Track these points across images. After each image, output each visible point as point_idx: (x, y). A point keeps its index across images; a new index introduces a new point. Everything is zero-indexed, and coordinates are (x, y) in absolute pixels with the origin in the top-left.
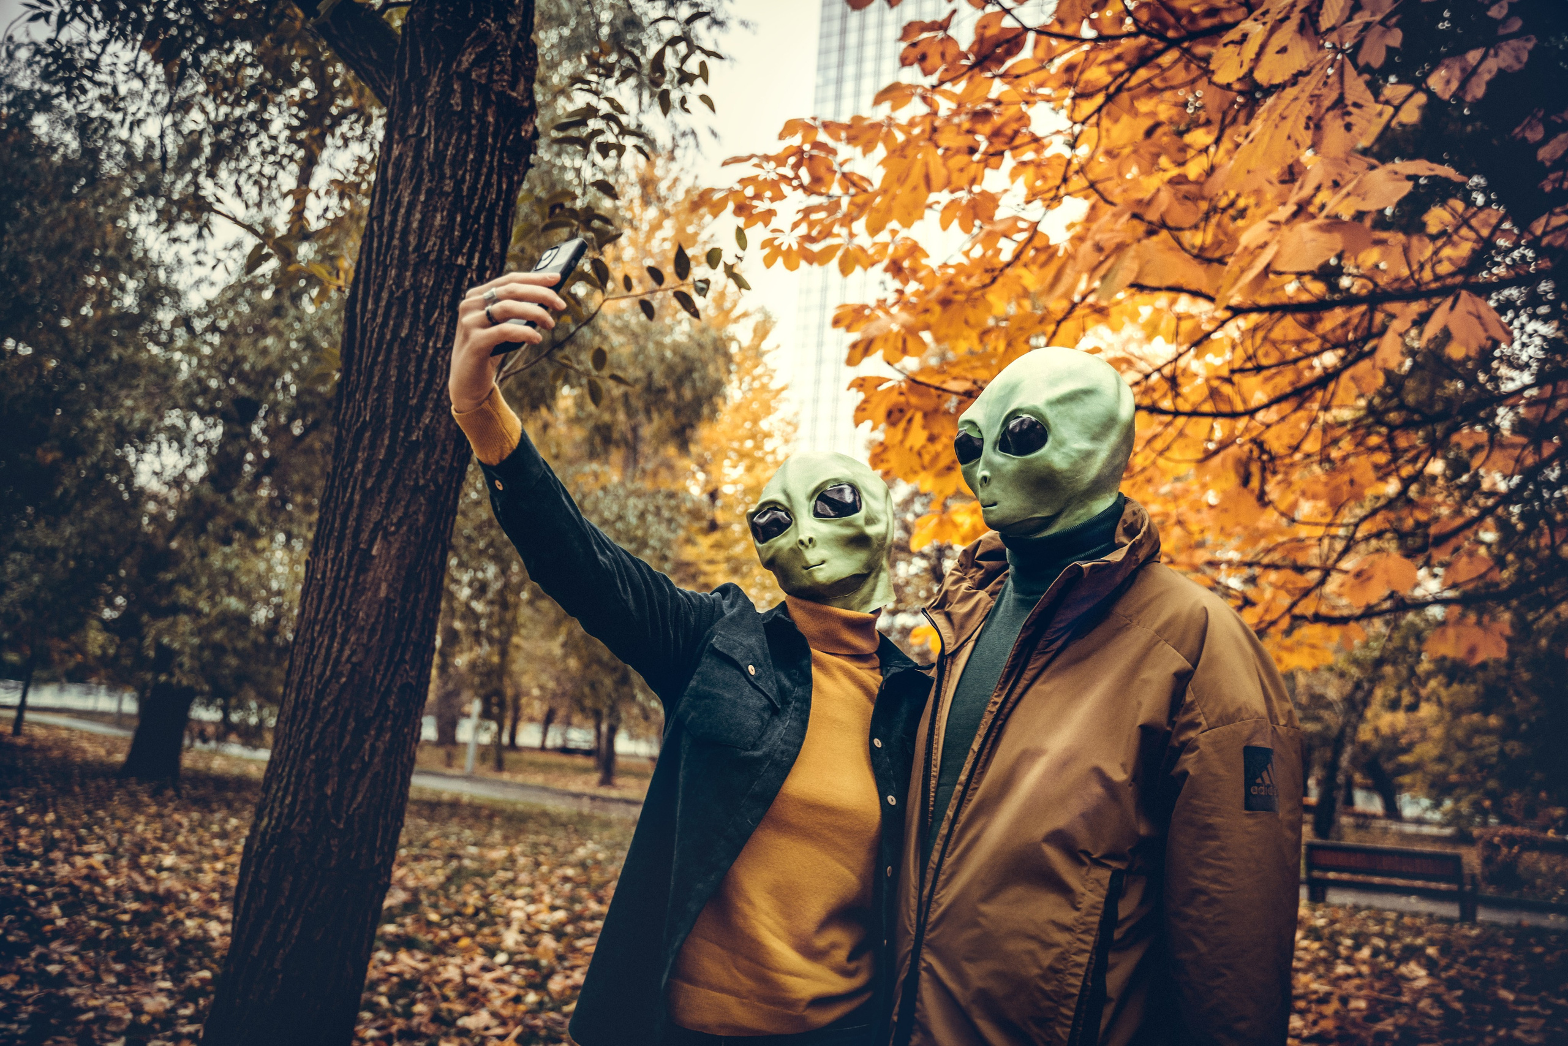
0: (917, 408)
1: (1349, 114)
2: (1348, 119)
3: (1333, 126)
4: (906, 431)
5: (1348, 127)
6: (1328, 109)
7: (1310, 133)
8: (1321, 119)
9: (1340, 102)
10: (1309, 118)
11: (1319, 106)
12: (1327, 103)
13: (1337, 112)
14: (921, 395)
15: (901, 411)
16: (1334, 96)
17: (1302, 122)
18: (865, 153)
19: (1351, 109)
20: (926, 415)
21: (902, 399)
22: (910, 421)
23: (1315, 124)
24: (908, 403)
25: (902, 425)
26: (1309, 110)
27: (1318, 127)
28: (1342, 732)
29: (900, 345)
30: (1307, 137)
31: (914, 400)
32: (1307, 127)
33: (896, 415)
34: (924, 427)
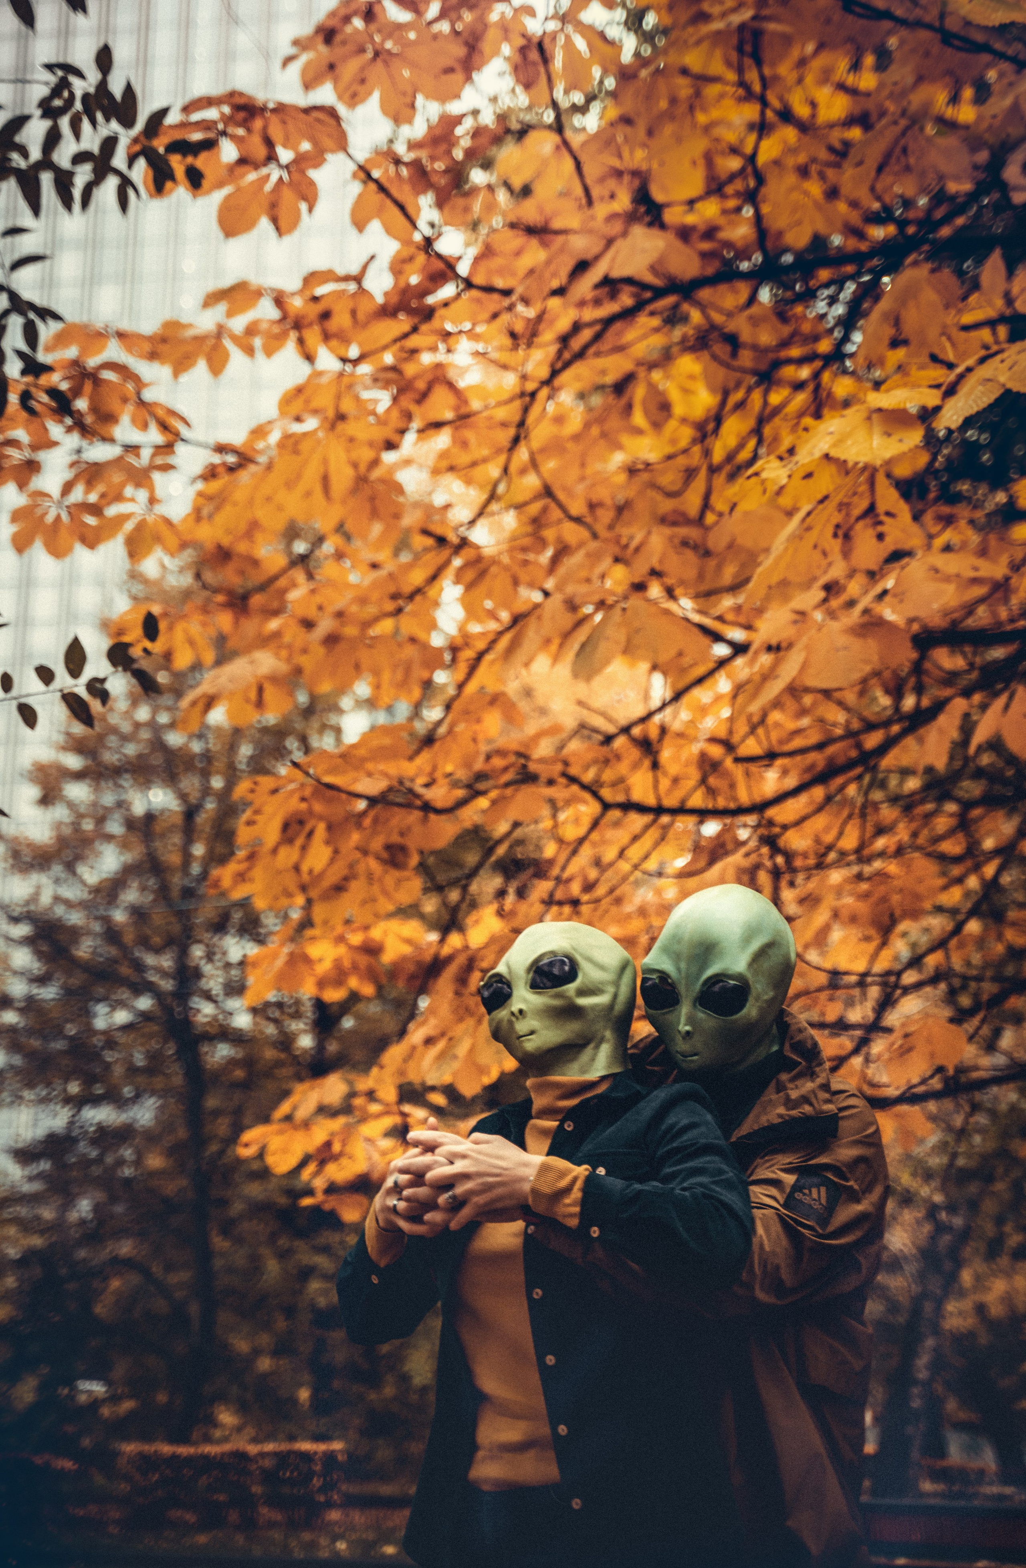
0: (321, 818)
1: (881, 523)
2: (880, 529)
3: (864, 535)
4: (304, 848)
5: (880, 537)
6: (859, 518)
7: (839, 541)
8: (851, 528)
9: (871, 510)
10: (838, 526)
11: (848, 515)
12: (857, 512)
13: (868, 521)
14: (329, 801)
15: (301, 822)
16: (864, 504)
17: (830, 530)
18: (176, 374)
19: (883, 518)
20: (330, 828)
21: (304, 806)
22: (310, 834)
23: (843, 533)
24: (310, 812)
25: (299, 842)
26: (837, 518)
27: (847, 537)
28: (916, 1311)
29: (253, 695)
30: (835, 546)
31: (318, 807)
32: (835, 535)
33: (295, 827)
34: (327, 842)
